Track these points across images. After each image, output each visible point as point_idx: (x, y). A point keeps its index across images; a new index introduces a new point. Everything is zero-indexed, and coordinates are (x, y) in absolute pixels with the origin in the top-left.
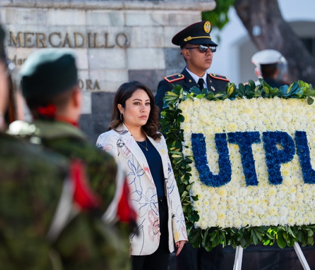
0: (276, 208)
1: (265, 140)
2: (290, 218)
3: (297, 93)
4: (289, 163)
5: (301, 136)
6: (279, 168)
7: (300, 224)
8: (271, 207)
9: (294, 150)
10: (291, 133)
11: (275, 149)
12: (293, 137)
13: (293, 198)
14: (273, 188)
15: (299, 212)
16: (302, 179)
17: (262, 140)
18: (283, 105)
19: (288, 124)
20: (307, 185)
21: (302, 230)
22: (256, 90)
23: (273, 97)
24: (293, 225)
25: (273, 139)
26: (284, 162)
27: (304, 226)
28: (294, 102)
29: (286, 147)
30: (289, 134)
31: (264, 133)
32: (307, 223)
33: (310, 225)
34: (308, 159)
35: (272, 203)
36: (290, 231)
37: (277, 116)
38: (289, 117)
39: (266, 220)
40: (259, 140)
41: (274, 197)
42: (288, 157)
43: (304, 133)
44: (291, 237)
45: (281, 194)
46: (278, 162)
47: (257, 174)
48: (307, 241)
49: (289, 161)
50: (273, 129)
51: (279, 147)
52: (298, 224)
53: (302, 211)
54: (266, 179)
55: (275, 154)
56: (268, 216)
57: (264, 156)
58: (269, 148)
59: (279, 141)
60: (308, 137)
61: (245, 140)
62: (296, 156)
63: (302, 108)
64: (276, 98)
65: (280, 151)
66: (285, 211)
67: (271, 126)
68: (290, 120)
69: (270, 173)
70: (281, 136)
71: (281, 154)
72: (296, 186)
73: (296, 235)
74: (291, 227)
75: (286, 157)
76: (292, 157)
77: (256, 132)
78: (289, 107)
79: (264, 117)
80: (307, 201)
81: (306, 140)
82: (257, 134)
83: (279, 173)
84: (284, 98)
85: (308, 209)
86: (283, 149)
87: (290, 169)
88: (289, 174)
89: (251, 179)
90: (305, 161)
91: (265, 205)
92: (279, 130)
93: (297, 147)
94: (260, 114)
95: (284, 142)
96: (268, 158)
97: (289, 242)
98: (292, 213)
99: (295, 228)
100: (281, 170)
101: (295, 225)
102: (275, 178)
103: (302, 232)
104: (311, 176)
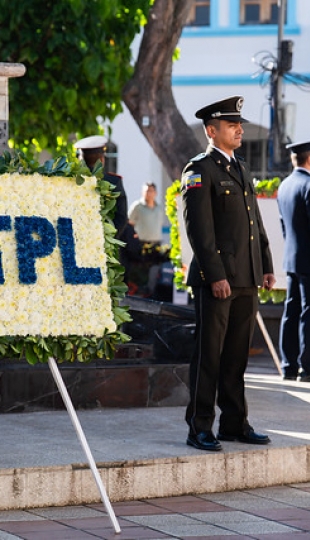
0: (26, 315)
1: (17, 227)
2: (43, 327)
3: (63, 169)
4: (48, 258)
5: (65, 224)
6: (33, 263)
7: (56, 334)
8: (20, 313)
9: (55, 242)
10: (53, 220)
11: (30, 239)
12: (55, 225)
13: (50, 301)
14: (25, 289)
15: (56, 319)
16: (62, 278)
17: (13, 227)
18: (45, 184)
19: (50, 207)
20: (69, 286)
21: (59, 342)
22: (12, 162)
23: (32, 173)
24: (47, 336)
25: (27, 225)
26: (40, 257)
27: (61, 337)
28: (60, 181)
29: (44, 237)
30: (50, 220)
31: (17, 219)
32: (65, 334)
33: (70, 336)
34: (73, 253)
35: (21, 307)
36: (43, 343)
37: (36, 198)
38: (53, 199)
39: (11, 328)
40: (10, 227)
41: (24, 299)
42: (45, 250)
43: (70, 221)
44: (43, 351)
45: (34, 297)
46: (32, 256)
47: (4, 270)
48: (64, 356)
49: (47, 254)
50: (29, 214)
51: (35, 237)
52: (53, 335)
53: (60, 317)
54: (16, 276)
55: (29, 246)
56: (15, 324)
57: (15, 247)
58: (22, 237)
59: (36, 229)
60: (74, 226)
62: (57, 249)
63: (69, 188)
64: (36, 175)
65: (36, 242)
66: (38, 317)
67: (27, 210)
68: (53, 203)
69: (20, 269)
70: (39, 223)
71: (37, 245)
72: (55, 287)
73: (51, 349)
74: (46, 339)
75: (44, 249)
76: (52, 250)
77: (6, 217)
78: (52, 186)
79: (19, 198)
80: (67, 306)
81: (71, 228)
82: (7, 219)
83: (33, 270)
84: (46, 174)
85: (69, 315)
86: (40, 239)
87: (48, 266)
88: (47, 271)
90: (68, 256)
91: (12, 309)
92: (37, 215)
93: (59, 238)
94: (14, 194)
95: (42, 231)
96: (20, 250)
97: (41, 357)
98: (47, 320)
99: (49, 339)
100: (36, 265)
101: (50, 336)
102: (27, 276)
103: (58, 344)
104: (75, 275)
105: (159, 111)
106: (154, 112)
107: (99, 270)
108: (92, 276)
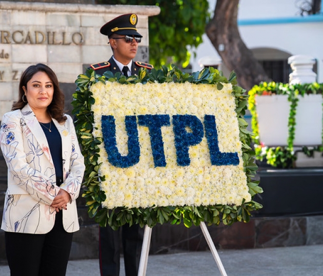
0: (183, 189)
1: (174, 123)
2: (196, 199)
3: (207, 78)
4: (198, 145)
5: (210, 119)
6: (187, 150)
7: (206, 204)
8: (179, 188)
9: (203, 133)
10: (200, 117)
11: (184, 131)
12: (202, 121)
13: (200, 179)
14: (181, 170)
15: (205, 192)
16: (209, 160)
17: (171, 123)
18: (194, 90)
19: (198, 107)
20: (214, 167)
21: (208, 210)
22: (168, 74)
23: (184, 82)
24: (199, 205)
25: (182, 121)
26: (192, 145)
27: (210, 206)
28: (205, 88)
29: (195, 130)
30: (199, 117)
31: (174, 117)
32: (213, 204)
33: (216, 205)
34: (216, 142)
35: (179, 184)
36: (196, 211)
37: (187, 101)
38: (200, 101)
39: (173, 200)
40: (169, 123)
41: (181, 178)
42: (197, 140)
43: (213, 117)
44: (197, 217)
45: (189, 176)
46: (186, 144)
47: (166, 156)
48: (212, 220)
49: (197, 143)
50: (183, 112)
51: (188, 130)
52: (204, 205)
53: (209, 191)
54: (175, 161)
55: (184, 137)
56: (175, 197)
57: (173, 138)
58: (178, 131)
59: (188, 124)
60: (217, 121)
61: (155, 122)
62: (204, 139)
63: (212, 93)
64: (187, 83)
65: (189, 134)
66: (192, 191)
67: (181, 110)
68: (200, 104)
69: (178, 155)
70: (190, 120)
71: (190, 136)
72: (204, 167)
73: (202, 215)
74: (198, 208)
75: (195, 139)
76: (201, 140)
77: (166, 115)
78: (199, 91)
79: (175, 101)
80: (214, 182)
81: (214, 123)
82: (167, 117)
83: (187, 155)
84: (194, 83)
85: (215, 189)
86: (192, 132)
87: (199, 152)
88: (198, 155)
89: (159, 160)
90: (213, 144)
91: (172, 185)
92: (189, 113)
93: (206, 130)
94: (171, 98)
95: (193, 126)
96: (177, 140)
97: (195, 221)
98: (199, 193)
99: (201, 208)
100: (189, 152)
101: (201, 205)
102: (183, 160)
103: (207, 212)
104: (219, 158)
105: (230, 40)
106: (227, 41)
107: (236, 154)
108: (231, 159)
